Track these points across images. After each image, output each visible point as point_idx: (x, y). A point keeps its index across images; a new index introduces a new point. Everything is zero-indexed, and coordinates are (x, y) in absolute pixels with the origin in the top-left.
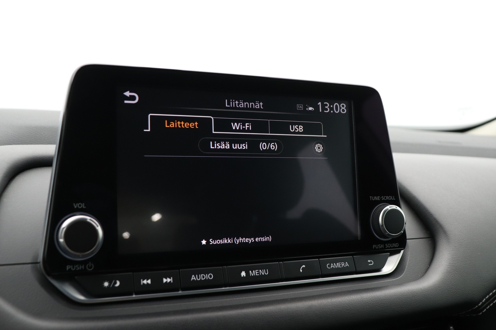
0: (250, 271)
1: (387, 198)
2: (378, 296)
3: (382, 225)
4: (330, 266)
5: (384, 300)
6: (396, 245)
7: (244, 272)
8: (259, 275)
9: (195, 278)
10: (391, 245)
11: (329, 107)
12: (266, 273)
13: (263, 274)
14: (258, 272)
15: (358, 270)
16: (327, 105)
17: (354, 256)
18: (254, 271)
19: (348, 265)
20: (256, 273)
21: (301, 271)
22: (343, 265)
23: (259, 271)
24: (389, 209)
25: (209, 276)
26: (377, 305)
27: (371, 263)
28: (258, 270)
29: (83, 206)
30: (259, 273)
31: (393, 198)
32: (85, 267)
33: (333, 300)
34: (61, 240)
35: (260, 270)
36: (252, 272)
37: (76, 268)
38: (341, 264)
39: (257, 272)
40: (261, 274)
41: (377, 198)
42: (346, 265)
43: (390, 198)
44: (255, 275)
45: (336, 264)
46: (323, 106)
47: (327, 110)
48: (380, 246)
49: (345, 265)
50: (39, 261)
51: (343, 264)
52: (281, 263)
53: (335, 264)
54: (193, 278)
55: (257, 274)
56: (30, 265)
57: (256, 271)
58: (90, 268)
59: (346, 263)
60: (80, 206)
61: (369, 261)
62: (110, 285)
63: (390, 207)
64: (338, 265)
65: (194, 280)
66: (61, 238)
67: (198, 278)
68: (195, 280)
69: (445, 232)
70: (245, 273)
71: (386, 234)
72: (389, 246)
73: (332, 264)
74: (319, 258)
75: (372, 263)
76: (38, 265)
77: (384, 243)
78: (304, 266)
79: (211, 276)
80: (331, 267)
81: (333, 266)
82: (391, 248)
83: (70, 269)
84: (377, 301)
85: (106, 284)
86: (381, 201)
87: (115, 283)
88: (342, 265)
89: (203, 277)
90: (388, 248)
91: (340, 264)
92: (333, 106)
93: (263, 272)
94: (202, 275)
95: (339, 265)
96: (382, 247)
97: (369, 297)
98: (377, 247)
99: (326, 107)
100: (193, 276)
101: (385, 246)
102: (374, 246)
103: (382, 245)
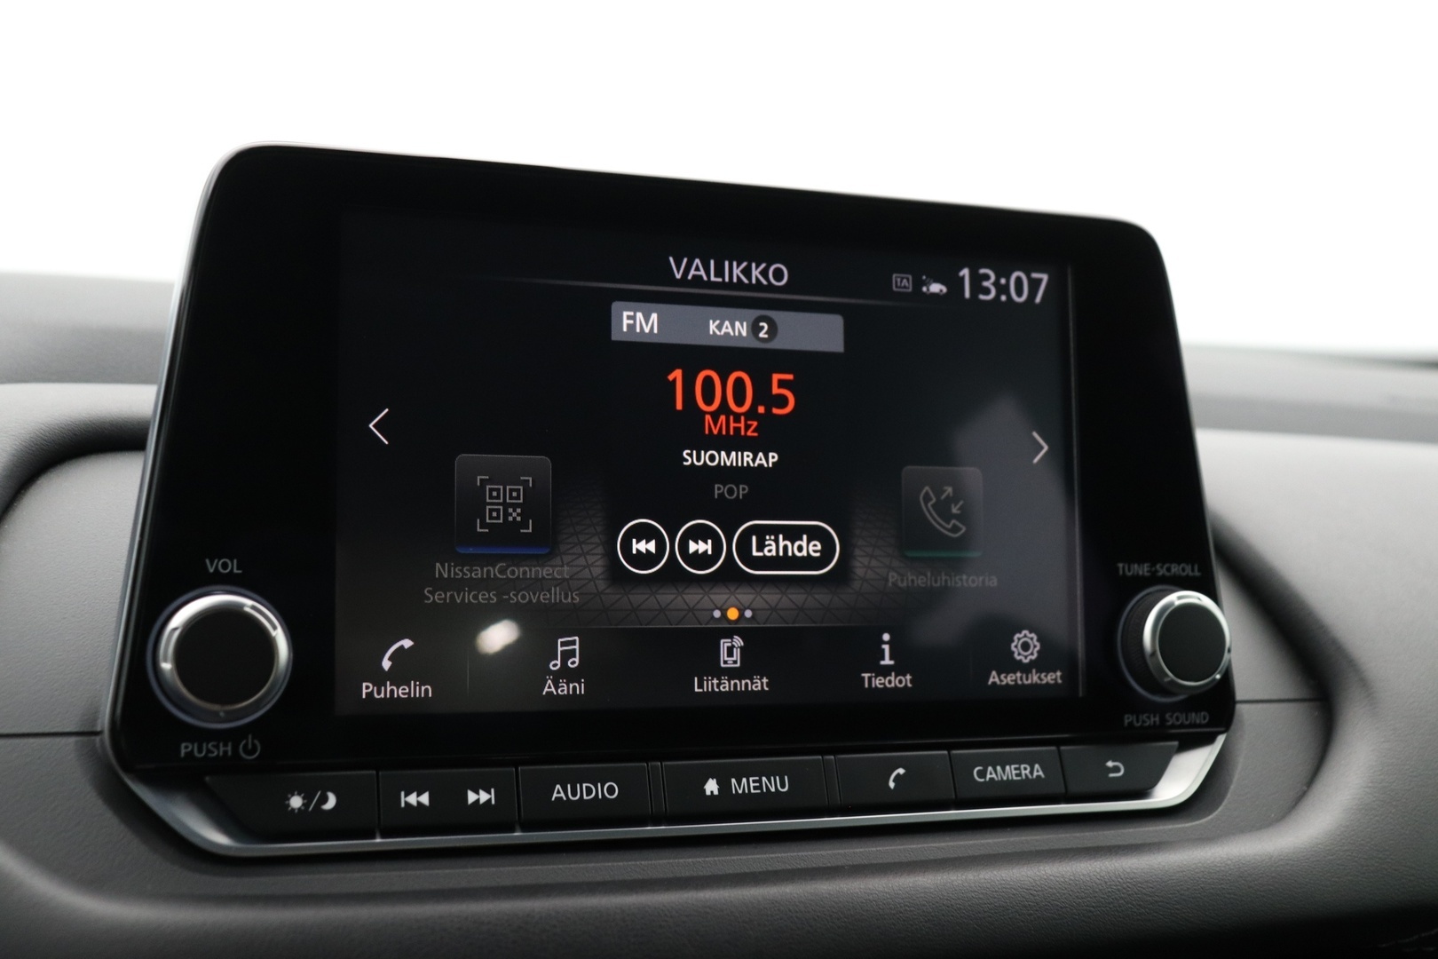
0: (733, 781)
1: (1176, 569)
2: (1128, 870)
3: (1153, 654)
4: (982, 774)
5: (1147, 882)
6: (1200, 718)
7: (715, 780)
8: (759, 791)
9: (562, 795)
10: (1182, 718)
11: (996, 284)
12: (783, 787)
13: (773, 790)
14: (757, 784)
15: (1075, 788)
16: (987, 277)
17: (1063, 748)
18: (744, 780)
19: (1041, 773)
20: (752, 785)
21: (892, 785)
22: (1027, 772)
23: (760, 781)
24: (1178, 603)
25: (607, 790)
26: (1121, 898)
27: (1116, 769)
28: (757, 778)
29: (233, 567)
30: (760, 787)
31: (1193, 570)
32: (235, 749)
33: (981, 876)
34: (167, 666)
35: (764, 779)
36: (739, 783)
37: (209, 751)
38: (1018, 769)
39: (754, 781)
40: (765, 790)
41: (1142, 570)
42: (1035, 774)
43: (1183, 570)
44: (747, 791)
45: (1004, 770)
46: (977, 280)
47: (987, 291)
48: (1149, 718)
49: (1032, 772)
50: (99, 729)
51: (1025, 769)
52: (831, 760)
53: (999, 768)
54: (558, 793)
55: (755, 788)
56: (72, 740)
57: (751, 779)
58: (250, 751)
59: (1036, 765)
60: (225, 566)
61: (1110, 764)
62: (306, 805)
63: (1180, 598)
64: (1010, 772)
65: (559, 799)
66: (165, 661)
67: (574, 794)
68: (565, 798)
69: (1364, 683)
70: (718, 783)
71: (1166, 680)
72: (1177, 719)
73: (990, 768)
74: (949, 747)
75: (1119, 772)
76: (98, 739)
77: (1162, 710)
78: (901, 771)
79: (611, 790)
80: (988, 776)
81: (994, 776)
82: (1182, 726)
83: (190, 755)
84: (1125, 886)
85: (296, 802)
86: (1154, 580)
87: (324, 800)
88: (1023, 772)
89: (587, 792)
90: (1173, 726)
91: (1016, 769)
92: (1008, 281)
93: (773, 785)
94: (584, 785)
95: (1014, 772)
96: (1155, 722)
97: (1098, 870)
98: (1138, 723)
99: (986, 284)
100: (558, 786)
101: (1163, 720)
102: (1128, 718)
103: (1155, 717)
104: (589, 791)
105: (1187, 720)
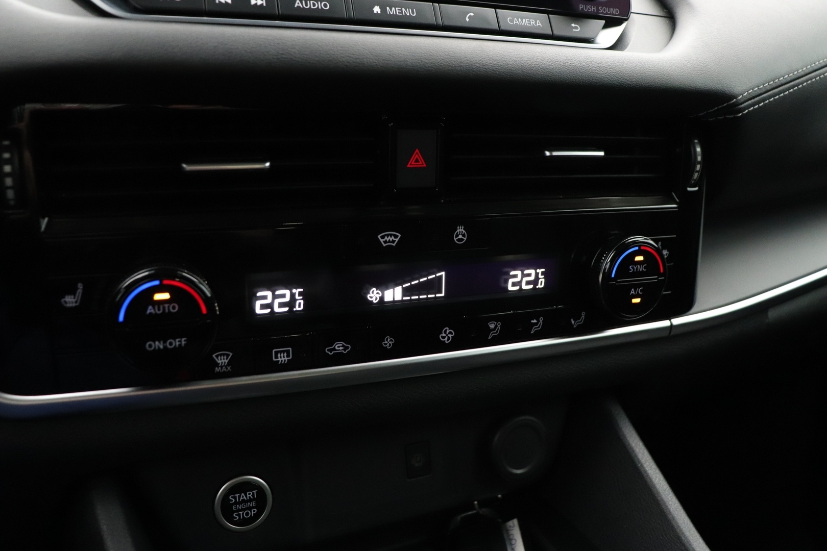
0: (388, 8)
4: (512, 20)
6: (615, 11)
7: (378, 6)
8: (401, 14)
9: (300, 5)
10: (607, 10)
12: (413, 14)
13: (408, 14)
15: (557, 33)
17: (550, 15)
18: (393, 8)
19: (540, 24)
20: (397, 11)
21: (467, 20)
22: (534, 23)
23: (401, 10)
25: (323, 5)
27: (576, 28)
28: (400, 8)
30: (402, 12)
35: (403, 9)
36: (391, 9)
38: (529, 21)
39: (398, 10)
40: (404, 14)
42: (537, 24)
44: (395, 13)
45: (522, 20)
48: (591, 7)
49: (536, 23)
51: (533, 21)
52: (437, 6)
53: (520, 19)
54: (298, 4)
55: (399, 12)
57: (397, 8)
59: (538, 21)
61: (573, 25)
64: (525, 22)
65: (298, 7)
67: (306, 5)
68: (301, 7)
72: (604, 10)
73: (515, 19)
74: (495, 8)
75: (578, 29)
77: (597, 5)
78: (472, 14)
79: (325, 6)
80: (515, 22)
81: (517, 22)
82: (607, 13)
88: (532, 23)
90: (602, 13)
93: (408, 12)
94: (312, 2)
95: (527, 22)
96: (594, 10)
98: (586, 9)
100: (298, 1)
101: (598, 9)
102: (581, 6)
103: (594, 7)
104: (314, 5)
105: (609, 11)
